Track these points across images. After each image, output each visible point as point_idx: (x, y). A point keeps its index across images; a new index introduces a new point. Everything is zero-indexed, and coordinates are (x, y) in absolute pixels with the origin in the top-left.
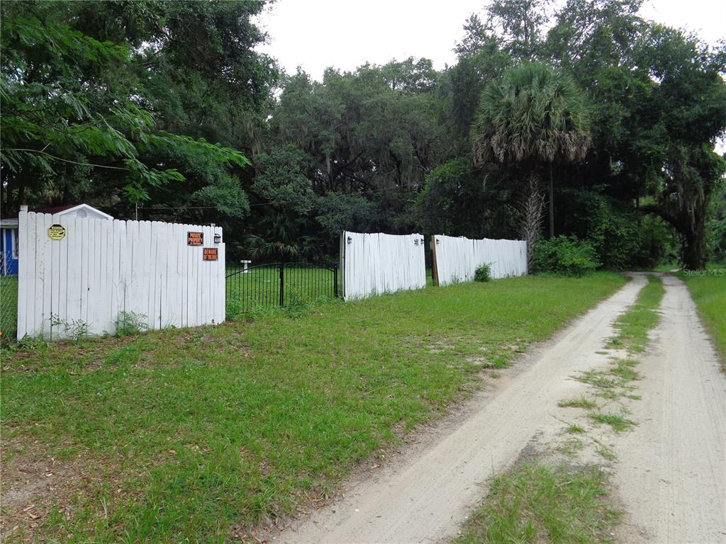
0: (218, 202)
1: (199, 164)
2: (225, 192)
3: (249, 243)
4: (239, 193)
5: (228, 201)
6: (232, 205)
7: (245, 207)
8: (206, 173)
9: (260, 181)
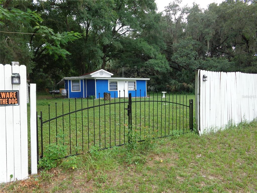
0: (155, 66)
1: (147, 50)
2: (159, 61)
3: (171, 84)
4: (165, 62)
5: (160, 65)
6: (162, 67)
7: (168, 68)
8: (150, 53)
9: (175, 55)
